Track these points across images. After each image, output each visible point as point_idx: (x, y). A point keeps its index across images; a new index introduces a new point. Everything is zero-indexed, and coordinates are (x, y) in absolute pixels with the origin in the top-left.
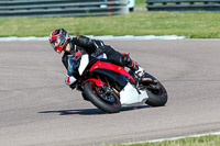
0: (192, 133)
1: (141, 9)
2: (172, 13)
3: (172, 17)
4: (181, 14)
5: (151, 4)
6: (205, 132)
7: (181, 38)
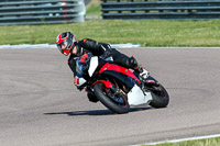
0: (149, 141)
1: (96, 17)
2: (128, 22)
3: (127, 25)
4: (137, 22)
5: (107, 12)
6: (160, 140)
7: (136, 46)
